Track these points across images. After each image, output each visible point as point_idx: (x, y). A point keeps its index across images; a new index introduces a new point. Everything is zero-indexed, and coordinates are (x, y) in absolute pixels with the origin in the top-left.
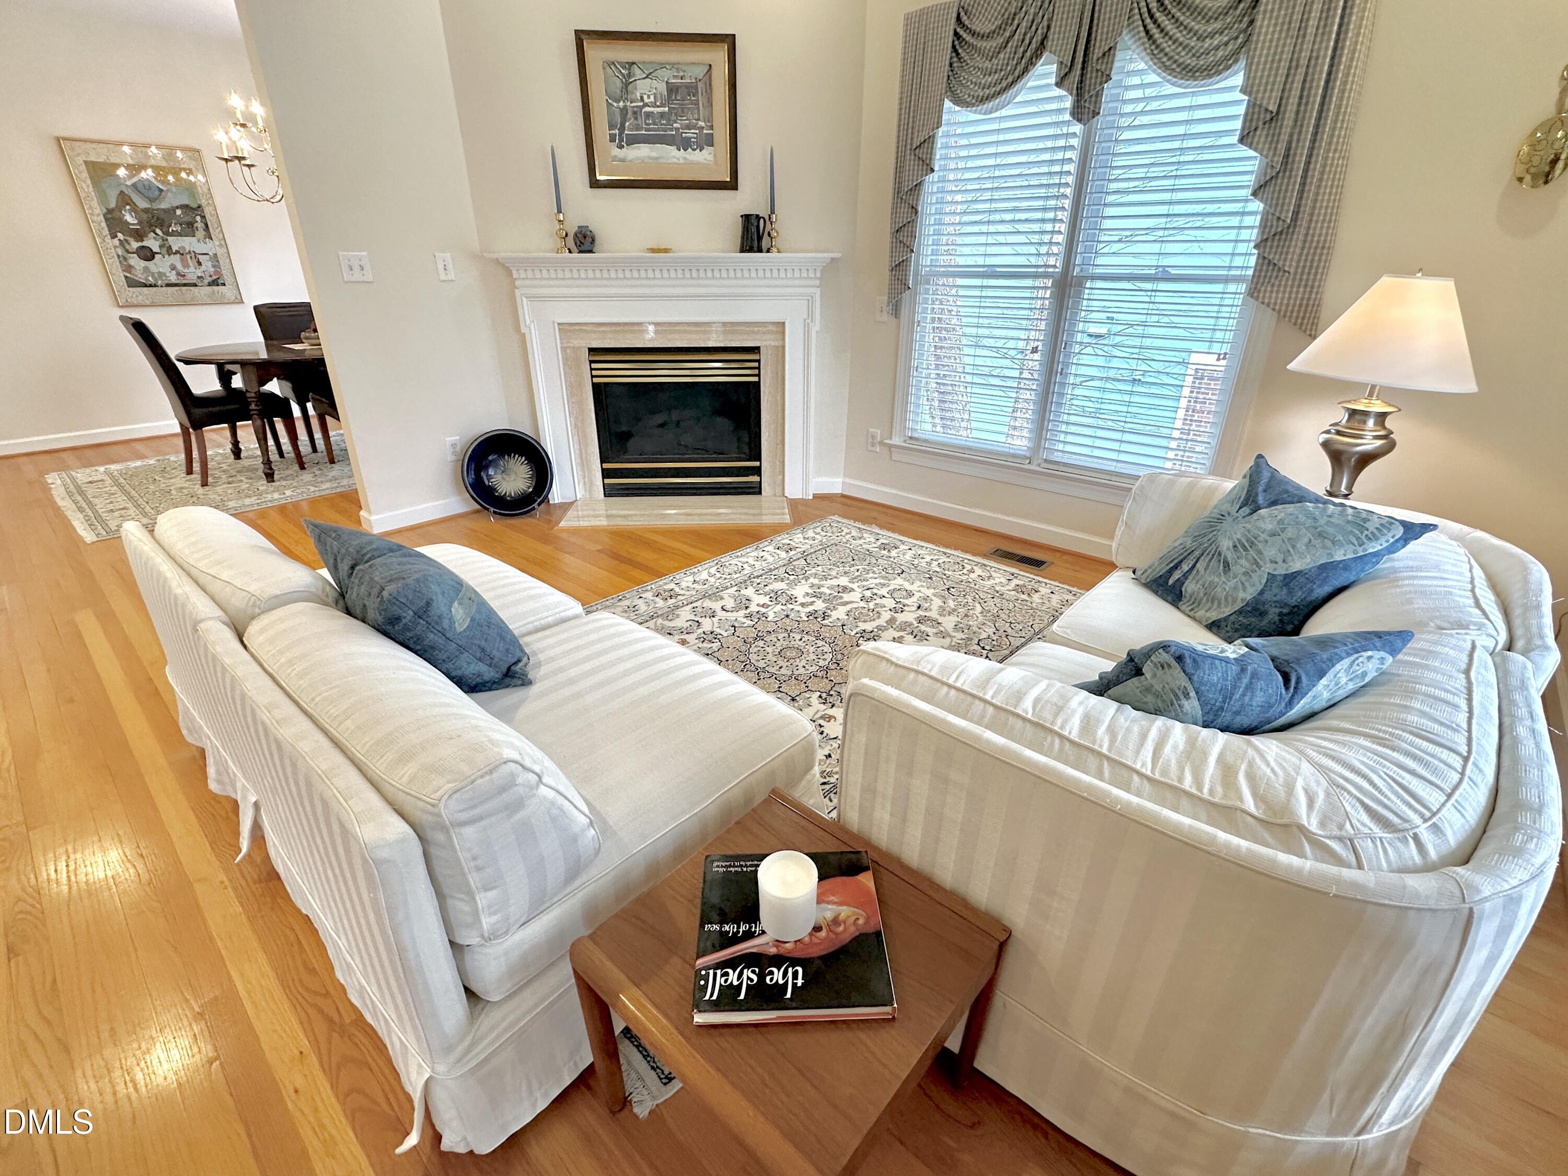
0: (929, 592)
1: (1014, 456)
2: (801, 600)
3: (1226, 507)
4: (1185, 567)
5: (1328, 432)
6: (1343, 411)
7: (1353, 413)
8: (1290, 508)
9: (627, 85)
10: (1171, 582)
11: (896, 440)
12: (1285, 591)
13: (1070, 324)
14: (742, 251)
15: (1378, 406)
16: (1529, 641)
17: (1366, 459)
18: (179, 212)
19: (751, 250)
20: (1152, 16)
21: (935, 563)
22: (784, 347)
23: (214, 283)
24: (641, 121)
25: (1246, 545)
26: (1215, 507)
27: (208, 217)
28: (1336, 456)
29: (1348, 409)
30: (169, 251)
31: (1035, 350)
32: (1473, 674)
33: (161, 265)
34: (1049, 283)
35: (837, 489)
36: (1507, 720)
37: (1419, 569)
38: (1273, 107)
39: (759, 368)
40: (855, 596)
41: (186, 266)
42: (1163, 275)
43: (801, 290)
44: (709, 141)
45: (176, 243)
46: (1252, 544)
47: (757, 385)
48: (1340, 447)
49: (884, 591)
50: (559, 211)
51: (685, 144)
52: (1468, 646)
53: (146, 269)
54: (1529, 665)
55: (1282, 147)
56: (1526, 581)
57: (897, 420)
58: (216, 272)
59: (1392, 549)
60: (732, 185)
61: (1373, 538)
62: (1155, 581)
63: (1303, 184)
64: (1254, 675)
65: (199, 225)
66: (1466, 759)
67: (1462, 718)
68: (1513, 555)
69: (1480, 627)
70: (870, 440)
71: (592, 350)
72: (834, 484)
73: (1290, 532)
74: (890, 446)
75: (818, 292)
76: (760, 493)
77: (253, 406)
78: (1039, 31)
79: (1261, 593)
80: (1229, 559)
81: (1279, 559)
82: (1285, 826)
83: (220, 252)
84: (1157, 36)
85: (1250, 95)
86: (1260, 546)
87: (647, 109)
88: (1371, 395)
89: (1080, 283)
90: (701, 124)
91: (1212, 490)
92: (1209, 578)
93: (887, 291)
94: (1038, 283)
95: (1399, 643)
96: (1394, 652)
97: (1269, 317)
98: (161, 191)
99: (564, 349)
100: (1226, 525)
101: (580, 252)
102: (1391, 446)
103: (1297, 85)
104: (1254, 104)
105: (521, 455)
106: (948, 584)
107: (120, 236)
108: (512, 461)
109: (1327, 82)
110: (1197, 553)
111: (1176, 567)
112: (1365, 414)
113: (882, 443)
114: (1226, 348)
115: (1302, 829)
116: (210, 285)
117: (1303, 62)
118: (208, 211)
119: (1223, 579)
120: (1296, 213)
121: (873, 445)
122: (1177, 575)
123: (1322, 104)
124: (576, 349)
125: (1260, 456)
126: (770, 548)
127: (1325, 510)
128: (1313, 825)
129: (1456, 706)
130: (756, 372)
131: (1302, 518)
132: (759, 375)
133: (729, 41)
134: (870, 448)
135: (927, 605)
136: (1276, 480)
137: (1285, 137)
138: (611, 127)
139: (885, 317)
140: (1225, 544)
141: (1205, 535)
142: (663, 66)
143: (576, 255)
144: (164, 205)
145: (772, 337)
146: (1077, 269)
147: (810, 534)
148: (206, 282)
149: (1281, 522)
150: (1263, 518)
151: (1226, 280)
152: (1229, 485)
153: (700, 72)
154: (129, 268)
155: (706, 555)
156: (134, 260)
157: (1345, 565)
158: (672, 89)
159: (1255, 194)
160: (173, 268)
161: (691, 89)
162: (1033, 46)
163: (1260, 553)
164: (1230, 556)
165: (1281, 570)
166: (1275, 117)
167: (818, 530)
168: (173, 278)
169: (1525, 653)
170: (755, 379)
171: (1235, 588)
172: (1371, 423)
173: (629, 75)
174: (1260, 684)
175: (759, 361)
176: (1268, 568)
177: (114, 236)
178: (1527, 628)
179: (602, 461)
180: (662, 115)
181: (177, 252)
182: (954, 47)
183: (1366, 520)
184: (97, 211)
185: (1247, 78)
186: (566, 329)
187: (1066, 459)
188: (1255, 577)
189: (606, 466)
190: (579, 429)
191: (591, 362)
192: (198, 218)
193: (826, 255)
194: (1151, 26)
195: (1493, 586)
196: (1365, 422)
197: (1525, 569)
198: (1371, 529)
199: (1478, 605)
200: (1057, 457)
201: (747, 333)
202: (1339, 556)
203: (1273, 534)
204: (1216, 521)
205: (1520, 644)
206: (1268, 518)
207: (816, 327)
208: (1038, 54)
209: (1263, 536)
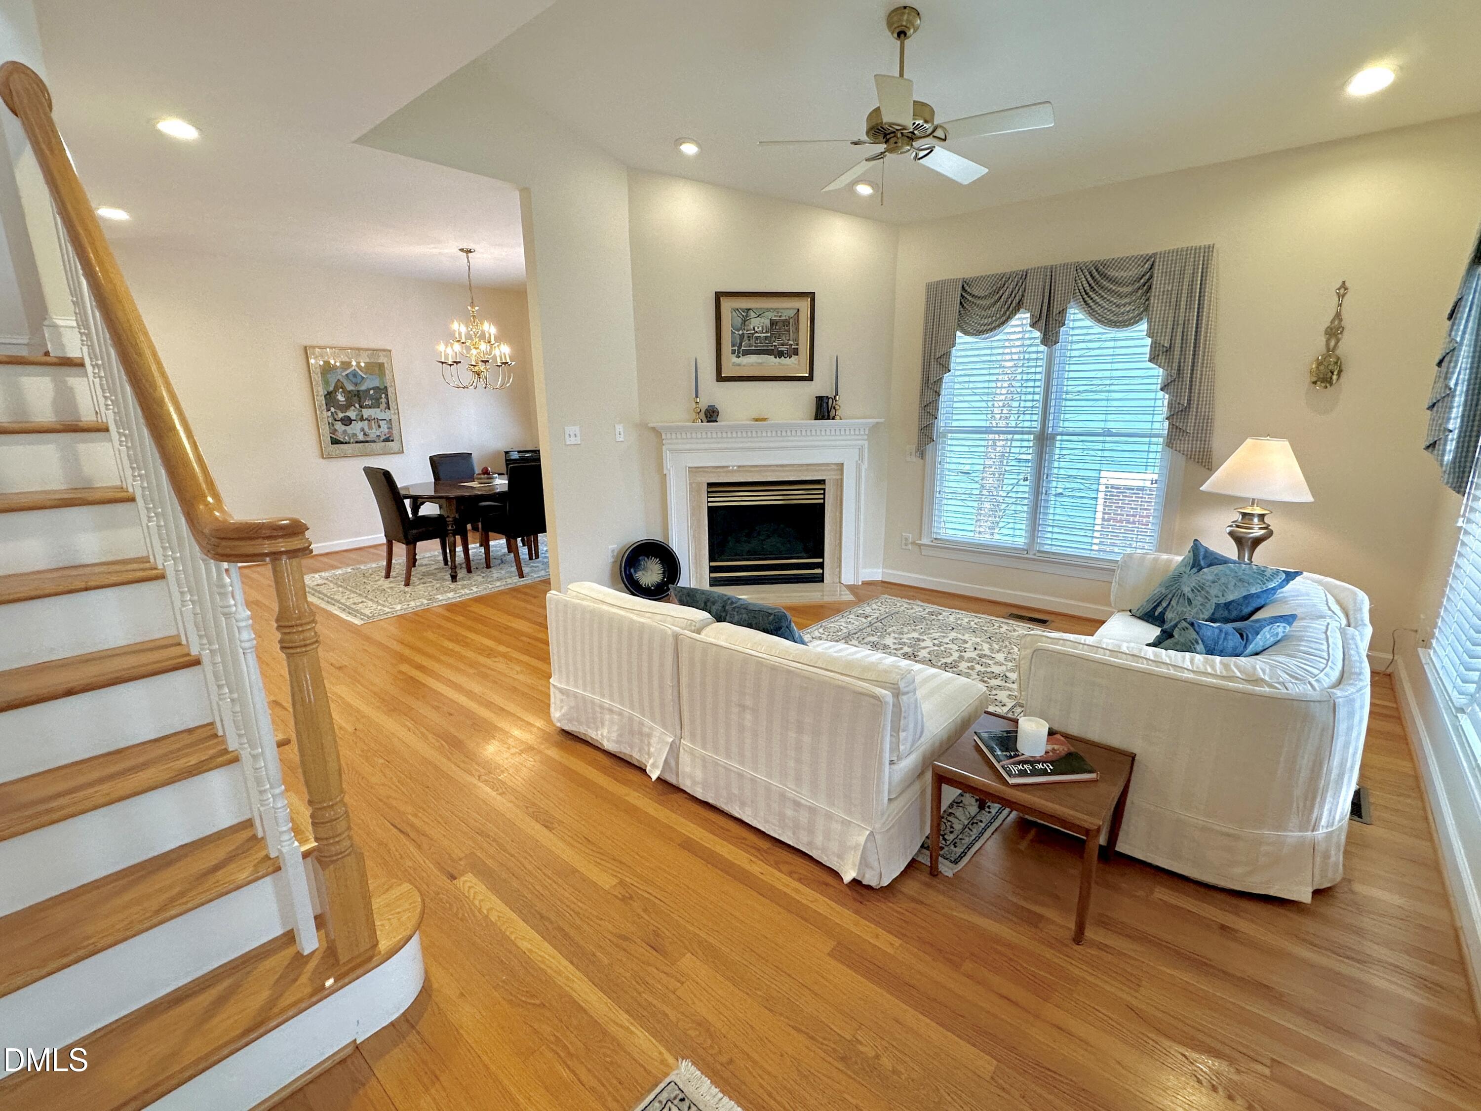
0: (978, 640)
1: (1015, 549)
2: (893, 647)
3: (1182, 569)
4: (1164, 604)
5: (1231, 526)
6: (1238, 514)
7: (1244, 515)
8: (1220, 567)
9: (745, 321)
10: (1156, 614)
11: (925, 541)
12: (1226, 612)
13: (1049, 463)
14: (816, 418)
15: (1258, 511)
16: (1356, 623)
17: (1257, 542)
18: (372, 392)
19: (823, 418)
20: (1087, 294)
21: (972, 623)
22: (842, 480)
23: (387, 440)
24: (752, 341)
25: (1199, 589)
26: (1175, 570)
27: (389, 394)
28: (1239, 541)
29: (1241, 513)
30: (362, 419)
31: (1026, 479)
32: (1328, 633)
33: (356, 428)
34: (1032, 437)
35: (879, 578)
36: (1346, 650)
37: (1298, 596)
38: (1167, 345)
39: (824, 494)
40: (928, 643)
41: (370, 428)
42: (1108, 433)
43: (854, 442)
44: (796, 352)
45: (366, 413)
46: (1202, 588)
47: (822, 506)
48: (1242, 535)
49: (947, 640)
50: (697, 397)
51: (780, 354)
52: (1326, 624)
53: (345, 432)
54: (1357, 633)
55: (1175, 365)
56: (1355, 600)
57: (925, 527)
58: (389, 432)
59: (1281, 586)
60: (810, 378)
61: (1270, 580)
62: (1146, 614)
63: (1191, 386)
64: (1226, 634)
65: (383, 400)
66: (1328, 661)
67: (1325, 647)
68: (1349, 589)
69: (1331, 617)
70: (904, 542)
71: (710, 485)
72: (876, 574)
73: (1223, 580)
74: (920, 545)
75: (866, 443)
76: (822, 581)
77: (450, 528)
78: (1017, 298)
79: (1213, 614)
80: (1190, 597)
81: (1220, 594)
82: (1256, 680)
83: (394, 418)
84: (1091, 304)
85: (1152, 338)
86: (1207, 589)
87: (757, 335)
88: (1253, 504)
89: (1053, 437)
90: (791, 342)
91: (1169, 561)
92: (1180, 609)
93: (916, 441)
94: (1026, 437)
95: (1291, 620)
96: (1290, 624)
97: (1182, 460)
98: (363, 378)
99: (690, 484)
100: (1185, 578)
101: (708, 422)
102: (1270, 534)
103: (1179, 334)
104: (1156, 343)
105: (656, 557)
106: (988, 635)
107: (333, 409)
108: (649, 562)
109: (1196, 332)
110: (1170, 596)
111: (1158, 605)
112: (1252, 515)
113: (913, 543)
114: (1156, 477)
115: (1262, 680)
116: (384, 441)
117: (1181, 322)
118: (390, 391)
119: (1189, 608)
120: (1189, 400)
121: (906, 545)
122: (1160, 609)
123: (1195, 344)
124: (699, 484)
125: (1196, 540)
126: (852, 616)
127: (1241, 567)
128: (1267, 678)
129: (1322, 644)
130: (822, 496)
131: (1228, 572)
132: (824, 499)
133: (812, 296)
134: (904, 547)
135: (980, 647)
136: (1208, 553)
137: (1176, 360)
138: (733, 346)
139: (914, 459)
140: (1186, 590)
141: (1172, 586)
142: (768, 310)
143: (705, 424)
144: (363, 388)
145: (833, 473)
146: (1050, 429)
147: (874, 606)
148: (382, 439)
149: (1217, 575)
150: (1205, 573)
151: (1150, 436)
152: (1180, 559)
153: (792, 313)
154: (334, 431)
155: (809, 622)
156: (339, 426)
157: (1257, 596)
158: (773, 323)
159: (1162, 389)
160: (362, 430)
161: (786, 323)
162: (1014, 304)
163: (1208, 592)
164: (1191, 596)
165: (1222, 601)
166: (1169, 350)
167: (879, 604)
168: (361, 437)
169: (1355, 628)
170: (822, 501)
171: (1197, 613)
172: (1256, 520)
173: (747, 316)
174: (1230, 637)
175: (824, 489)
176: (1214, 600)
177: (328, 410)
178: (1356, 619)
179: (711, 559)
180: (766, 338)
181: (367, 419)
182: (961, 303)
183: (1264, 571)
184: (321, 391)
185: (1149, 329)
186: (694, 471)
187: (1054, 549)
188: (1208, 606)
189: (713, 564)
190: (697, 539)
191: (708, 492)
192: (383, 396)
193: (871, 420)
194: (1087, 299)
195: (1338, 602)
196: (1252, 520)
197: (1355, 594)
198: (1268, 575)
199: (1330, 609)
200: (1047, 548)
201: (817, 471)
202: (1253, 591)
203: (1214, 582)
204: (1177, 578)
205: (1352, 625)
206: (1208, 573)
207: (865, 466)
208: (1017, 309)
209: (1208, 584)
